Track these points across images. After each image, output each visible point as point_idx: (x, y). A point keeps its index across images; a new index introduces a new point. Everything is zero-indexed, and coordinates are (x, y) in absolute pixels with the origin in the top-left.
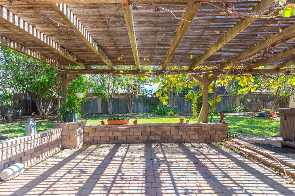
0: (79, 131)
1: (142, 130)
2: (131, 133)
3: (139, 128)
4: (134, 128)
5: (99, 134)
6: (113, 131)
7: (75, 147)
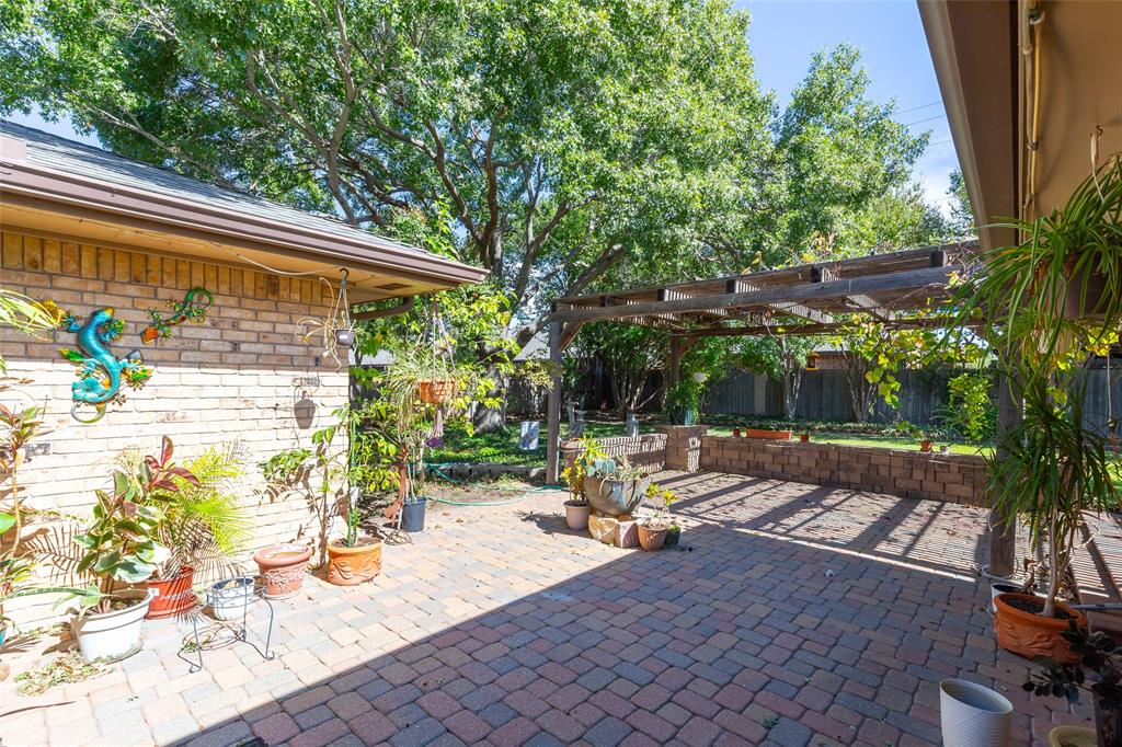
0: (693, 443)
1: (817, 456)
2: (793, 460)
3: (812, 451)
4: (800, 450)
5: (728, 454)
6: (756, 450)
7: (685, 469)
